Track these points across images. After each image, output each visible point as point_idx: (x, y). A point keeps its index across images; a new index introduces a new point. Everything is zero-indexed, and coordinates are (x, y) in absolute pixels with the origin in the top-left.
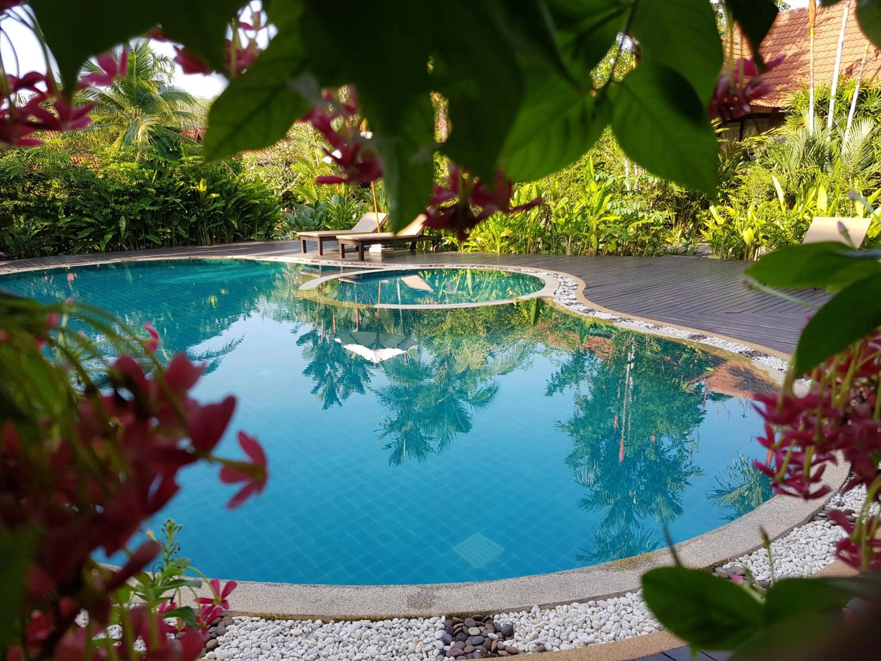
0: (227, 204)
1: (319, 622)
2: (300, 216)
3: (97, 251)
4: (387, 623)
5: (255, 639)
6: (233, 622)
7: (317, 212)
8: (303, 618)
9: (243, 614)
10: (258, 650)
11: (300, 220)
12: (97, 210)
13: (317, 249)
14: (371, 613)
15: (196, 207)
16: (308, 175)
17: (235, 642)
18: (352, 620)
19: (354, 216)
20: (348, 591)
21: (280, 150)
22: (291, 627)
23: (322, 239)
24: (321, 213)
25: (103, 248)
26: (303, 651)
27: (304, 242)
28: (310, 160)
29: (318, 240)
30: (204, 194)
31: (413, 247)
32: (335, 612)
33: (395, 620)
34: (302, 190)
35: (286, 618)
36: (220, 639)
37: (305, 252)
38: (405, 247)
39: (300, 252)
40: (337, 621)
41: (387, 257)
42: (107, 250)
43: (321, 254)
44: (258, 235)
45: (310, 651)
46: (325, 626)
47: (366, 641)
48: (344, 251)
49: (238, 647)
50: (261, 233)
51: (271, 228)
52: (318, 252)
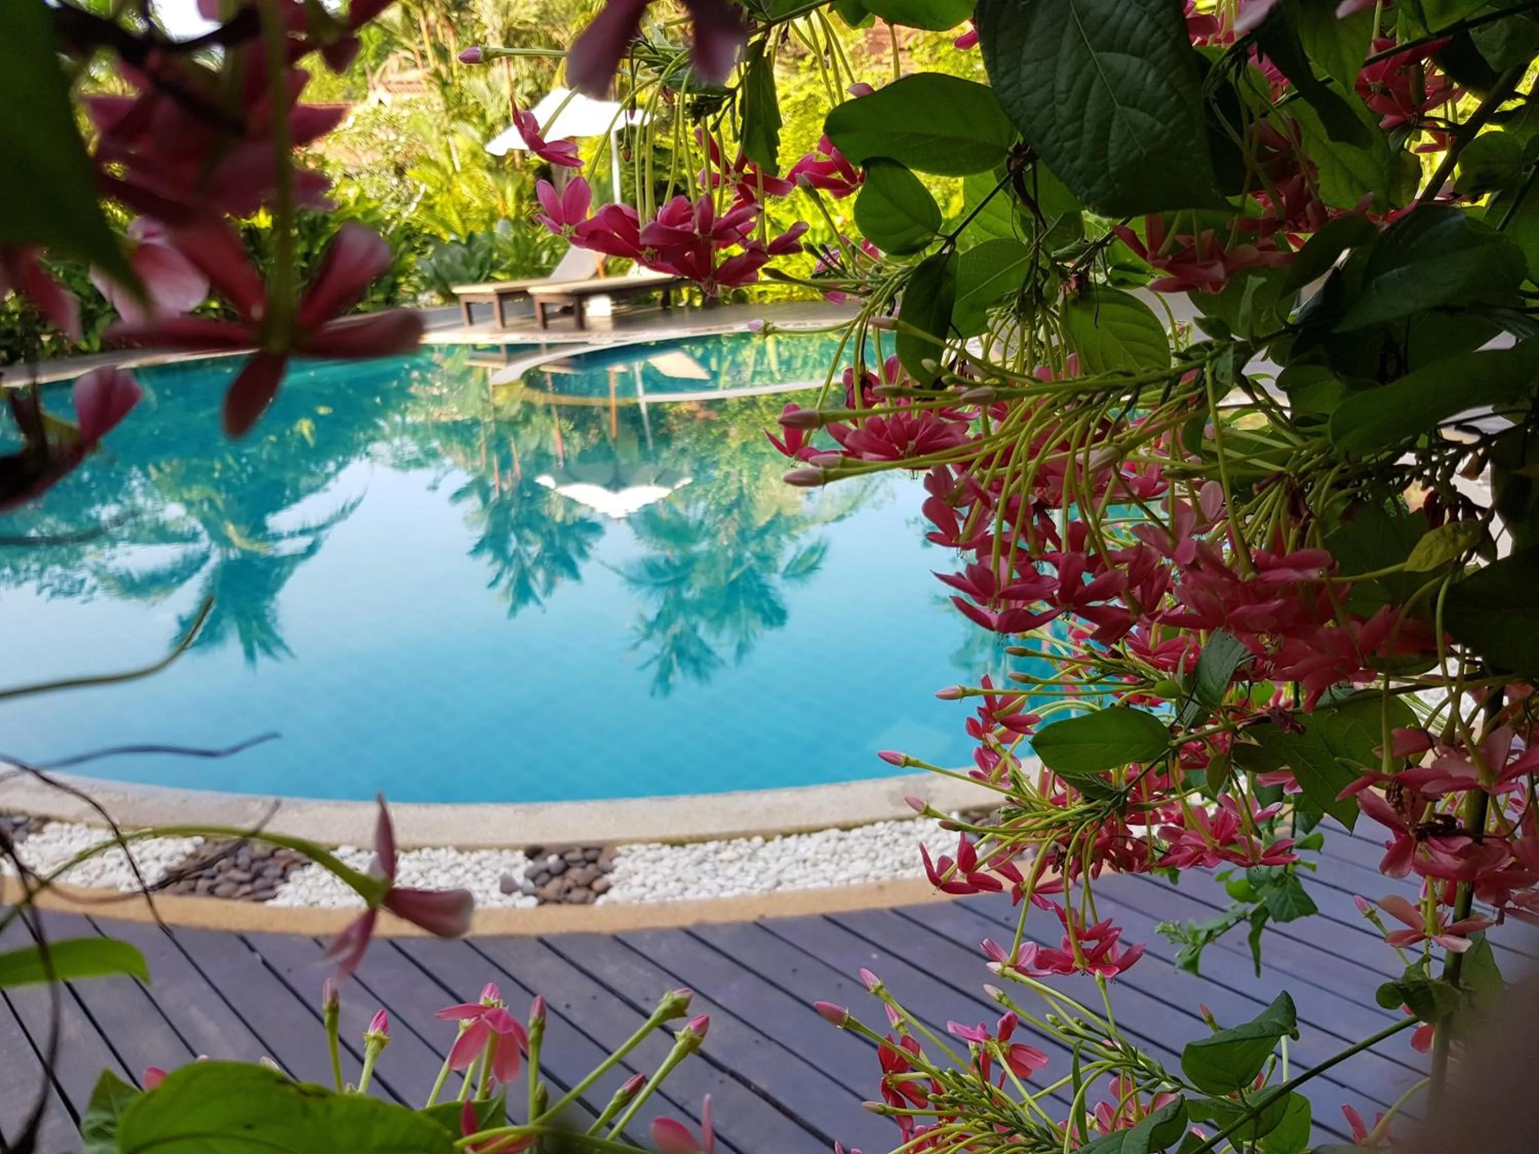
0: (311, 247)
1: (758, 840)
2: (441, 262)
3: (85, 353)
4: (867, 829)
5: (667, 871)
6: (619, 855)
7: (473, 254)
8: (729, 838)
9: (632, 842)
10: (680, 885)
11: (442, 271)
12: (75, 276)
13: (493, 318)
14: (840, 819)
15: (256, 257)
16: (441, 189)
17: (637, 880)
18: (810, 831)
19: (545, 255)
20: (786, 796)
21: (382, 144)
22: (716, 852)
23: (503, 296)
24: (480, 255)
25: (96, 345)
26: (751, 879)
27: (468, 305)
28: (443, 160)
29: (495, 300)
30: (268, 232)
31: (666, 301)
32: (780, 823)
33: (880, 825)
34: (433, 217)
35: (703, 840)
36: (610, 878)
37: (471, 321)
38: (650, 302)
39: (462, 325)
40: (786, 835)
41: (620, 321)
42: (102, 350)
43: (503, 324)
44: (374, 302)
45: (762, 877)
46: (770, 844)
47: (845, 856)
48: (545, 318)
49: (644, 885)
50: (379, 297)
51: (395, 287)
52: (497, 323)
